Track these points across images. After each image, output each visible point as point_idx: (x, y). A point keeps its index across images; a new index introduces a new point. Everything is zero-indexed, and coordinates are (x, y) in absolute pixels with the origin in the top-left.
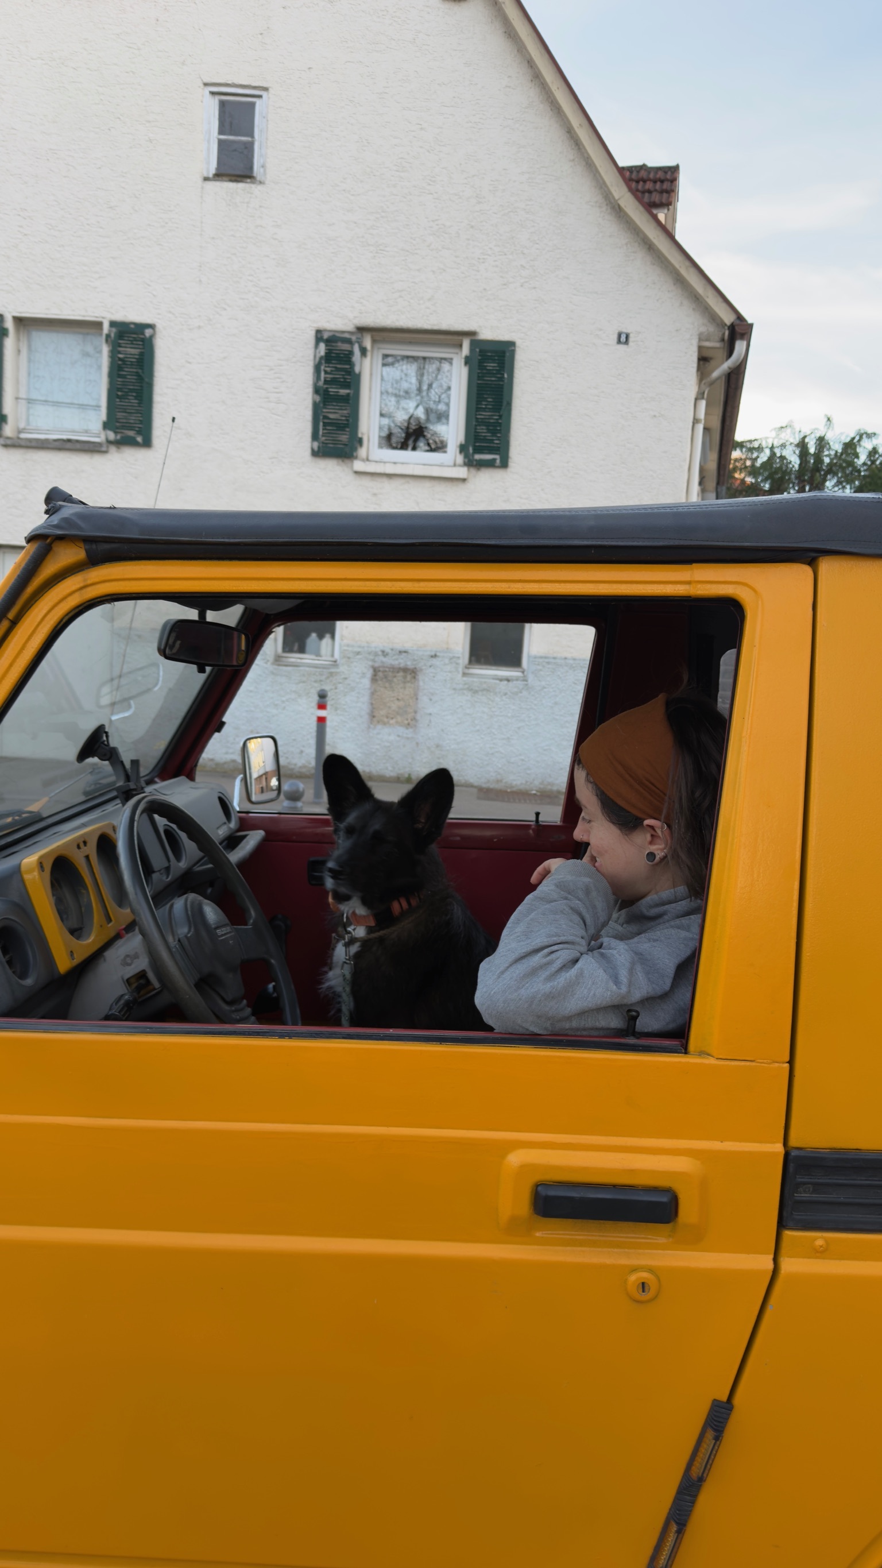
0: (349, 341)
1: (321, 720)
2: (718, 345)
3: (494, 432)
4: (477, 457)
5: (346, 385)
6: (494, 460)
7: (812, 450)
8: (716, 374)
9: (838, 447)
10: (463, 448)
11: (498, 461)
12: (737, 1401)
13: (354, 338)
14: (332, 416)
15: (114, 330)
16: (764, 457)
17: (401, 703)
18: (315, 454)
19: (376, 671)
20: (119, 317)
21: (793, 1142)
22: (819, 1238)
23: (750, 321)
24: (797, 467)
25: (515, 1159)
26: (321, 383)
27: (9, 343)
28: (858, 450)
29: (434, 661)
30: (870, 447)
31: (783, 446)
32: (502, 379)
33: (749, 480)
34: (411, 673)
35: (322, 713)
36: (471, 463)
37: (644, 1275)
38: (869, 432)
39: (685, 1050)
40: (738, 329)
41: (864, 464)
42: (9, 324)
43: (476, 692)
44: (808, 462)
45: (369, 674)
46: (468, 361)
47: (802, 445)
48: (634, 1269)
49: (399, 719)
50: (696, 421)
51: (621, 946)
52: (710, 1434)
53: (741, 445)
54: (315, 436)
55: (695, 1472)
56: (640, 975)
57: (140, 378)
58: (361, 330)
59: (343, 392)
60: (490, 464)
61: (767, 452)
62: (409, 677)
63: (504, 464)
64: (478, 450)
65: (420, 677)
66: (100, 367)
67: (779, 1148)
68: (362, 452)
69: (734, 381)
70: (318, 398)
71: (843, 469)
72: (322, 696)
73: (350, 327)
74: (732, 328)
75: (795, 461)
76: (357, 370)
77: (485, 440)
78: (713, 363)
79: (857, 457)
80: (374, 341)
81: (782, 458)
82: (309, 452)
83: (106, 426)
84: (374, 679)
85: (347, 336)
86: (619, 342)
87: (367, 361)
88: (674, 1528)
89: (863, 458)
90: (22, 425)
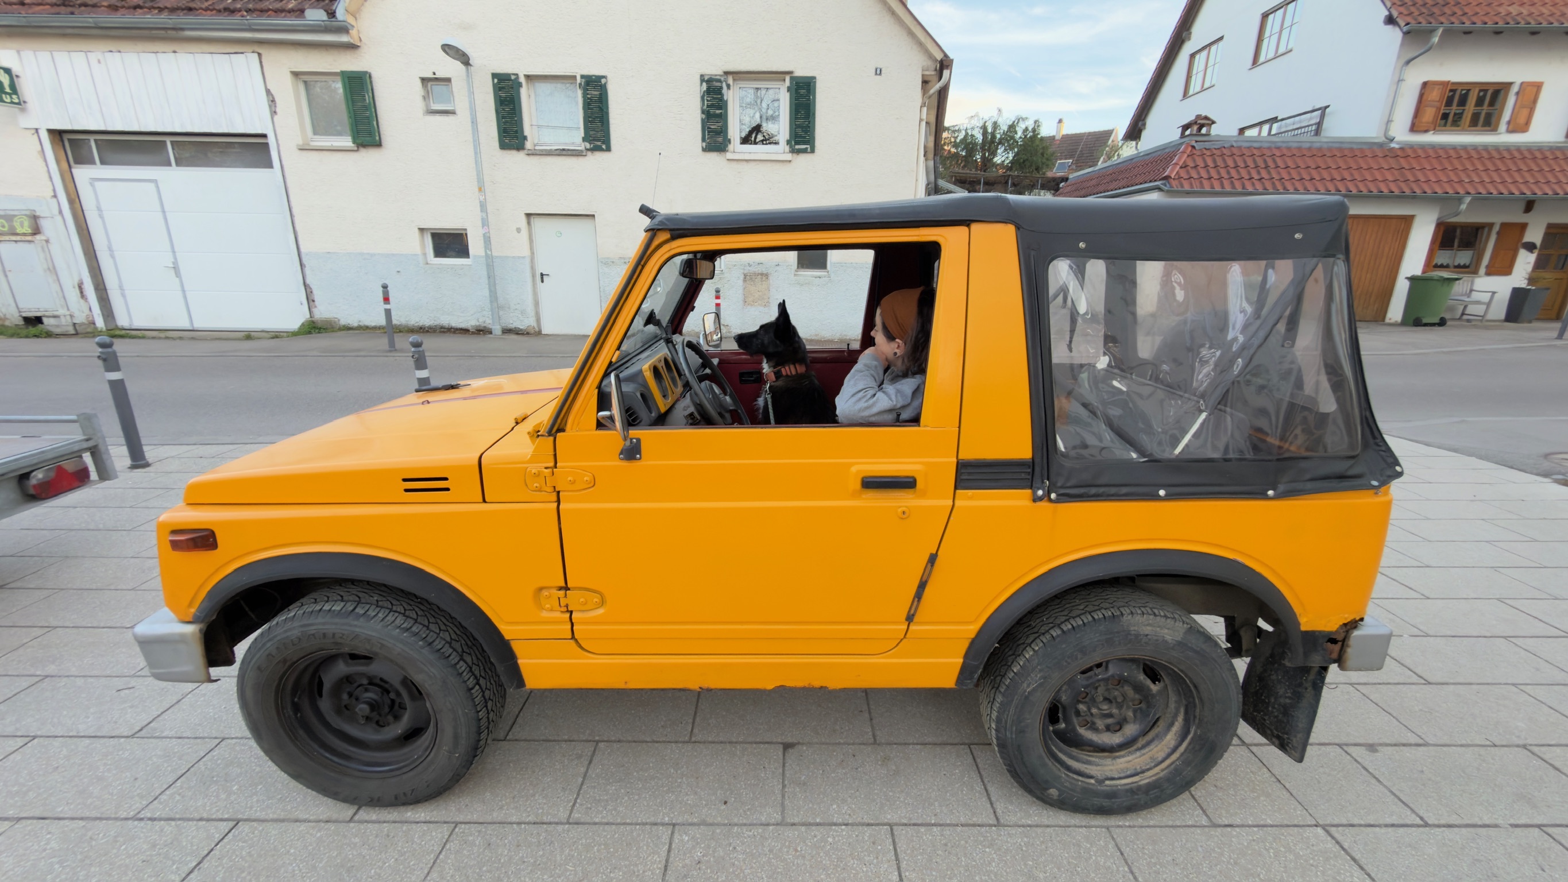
0: (719, 81)
1: (718, 305)
2: (933, 73)
3: (806, 132)
4: (797, 147)
5: (720, 108)
6: (807, 148)
7: (990, 130)
8: (932, 91)
9: (1005, 128)
10: (788, 142)
11: (809, 149)
12: (939, 553)
13: (722, 79)
14: (712, 127)
15: (583, 80)
16: (961, 136)
17: (760, 293)
18: (704, 150)
19: (745, 275)
20: (586, 73)
21: (960, 457)
22: (970, 492)
23: (951, 58)
24: (981, 141)
25: (854, 469)
26: (705, 107)
27: (523, 91)
28: (1017, 129)
29: (778, 268)
30: (1024, 127)
31: (973, 129)
32: (809, 100)
33: (953, 150)
34: (765, 276)
35: (718, 301)
36: (793, 151)
37: (904, 509)
38: (1024, 117)
39: (919, 426)
40: (945, 63)
41: (1020, 138)
42: (522, 80)
43: (802, 285)
44: (987, 138)
45: (742, 277)
46: (789, 89)
47: (984, 128)
48: (900, 507)
49: (760, 302)
50: (921, 120)
51: (891, 387)
52: (929, 565)
53: (948, 129)
54: (703, 140)
55: (924, 579)
56: (900, 398)
57: (601, 109)
58: (727, 73)
59: (718, 112)
60: (804, 151)
61: (963, 133)
62: (764, 278)
63: (813, 151)
64: (797, 143)
65: (770, 278)
66: (577, 103)
67: (955, 460)
68: (731, 147)
69: (942, 95)
70: (704, 116)
71: (1008, 141)
72: (718, 291)
73: (720, 72)
74: (941, 62)
75: (979, 138)
76: (725, 98)
77: (801, 137)
78: (930, 84)
79: (1016, 133)
80: (734, 80)
81: (972, 136)
82: (701, 149)
83: (584, 140)
84: (745, 280)
85: (718, 77)
86: (876, 74)
87: (731, 92)
88: (916, 599)
89: (1020, 134)
90: (536, 142)
